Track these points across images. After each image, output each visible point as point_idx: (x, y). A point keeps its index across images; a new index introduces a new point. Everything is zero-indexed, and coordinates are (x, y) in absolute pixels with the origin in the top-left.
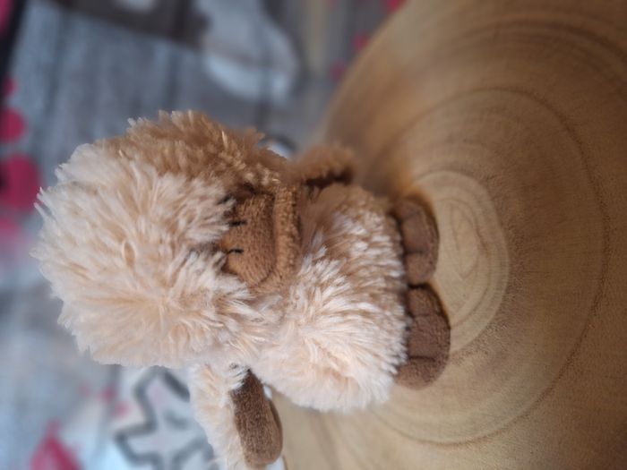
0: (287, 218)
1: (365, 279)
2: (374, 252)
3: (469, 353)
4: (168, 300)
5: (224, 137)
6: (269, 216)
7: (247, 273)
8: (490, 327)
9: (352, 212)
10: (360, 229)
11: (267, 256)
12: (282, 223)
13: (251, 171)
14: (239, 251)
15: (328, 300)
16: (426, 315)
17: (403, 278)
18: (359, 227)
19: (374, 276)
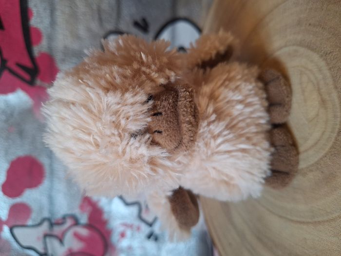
0: (187, 112)
1: (243, 129)
2: (248, 110)
3: (311, 171)
4: (123, 163)
5: (143, 56)
6: (176, 109)
7: (166, 144)
8: (326, 156)
9: (233, 85)
10: (238, 96)
11: (176, 135)
12: (184, 115)
13: (163, 77)
14: (160, 132)
15: (219, 145)
16: (283, 146)
17: (269, 122)
18: (237, 95)
19: (248, 125)
